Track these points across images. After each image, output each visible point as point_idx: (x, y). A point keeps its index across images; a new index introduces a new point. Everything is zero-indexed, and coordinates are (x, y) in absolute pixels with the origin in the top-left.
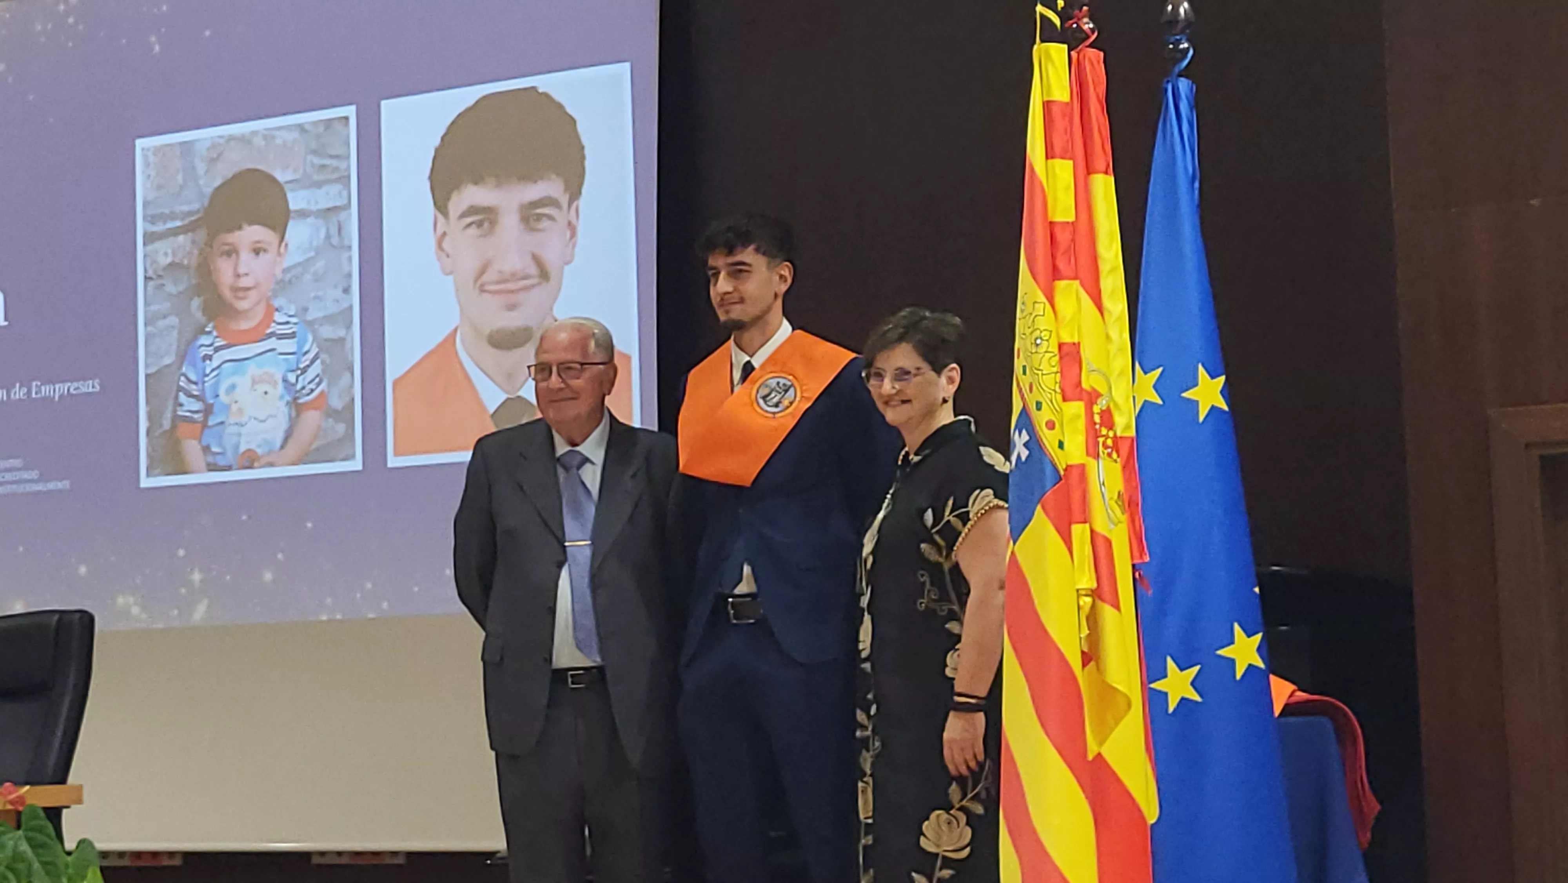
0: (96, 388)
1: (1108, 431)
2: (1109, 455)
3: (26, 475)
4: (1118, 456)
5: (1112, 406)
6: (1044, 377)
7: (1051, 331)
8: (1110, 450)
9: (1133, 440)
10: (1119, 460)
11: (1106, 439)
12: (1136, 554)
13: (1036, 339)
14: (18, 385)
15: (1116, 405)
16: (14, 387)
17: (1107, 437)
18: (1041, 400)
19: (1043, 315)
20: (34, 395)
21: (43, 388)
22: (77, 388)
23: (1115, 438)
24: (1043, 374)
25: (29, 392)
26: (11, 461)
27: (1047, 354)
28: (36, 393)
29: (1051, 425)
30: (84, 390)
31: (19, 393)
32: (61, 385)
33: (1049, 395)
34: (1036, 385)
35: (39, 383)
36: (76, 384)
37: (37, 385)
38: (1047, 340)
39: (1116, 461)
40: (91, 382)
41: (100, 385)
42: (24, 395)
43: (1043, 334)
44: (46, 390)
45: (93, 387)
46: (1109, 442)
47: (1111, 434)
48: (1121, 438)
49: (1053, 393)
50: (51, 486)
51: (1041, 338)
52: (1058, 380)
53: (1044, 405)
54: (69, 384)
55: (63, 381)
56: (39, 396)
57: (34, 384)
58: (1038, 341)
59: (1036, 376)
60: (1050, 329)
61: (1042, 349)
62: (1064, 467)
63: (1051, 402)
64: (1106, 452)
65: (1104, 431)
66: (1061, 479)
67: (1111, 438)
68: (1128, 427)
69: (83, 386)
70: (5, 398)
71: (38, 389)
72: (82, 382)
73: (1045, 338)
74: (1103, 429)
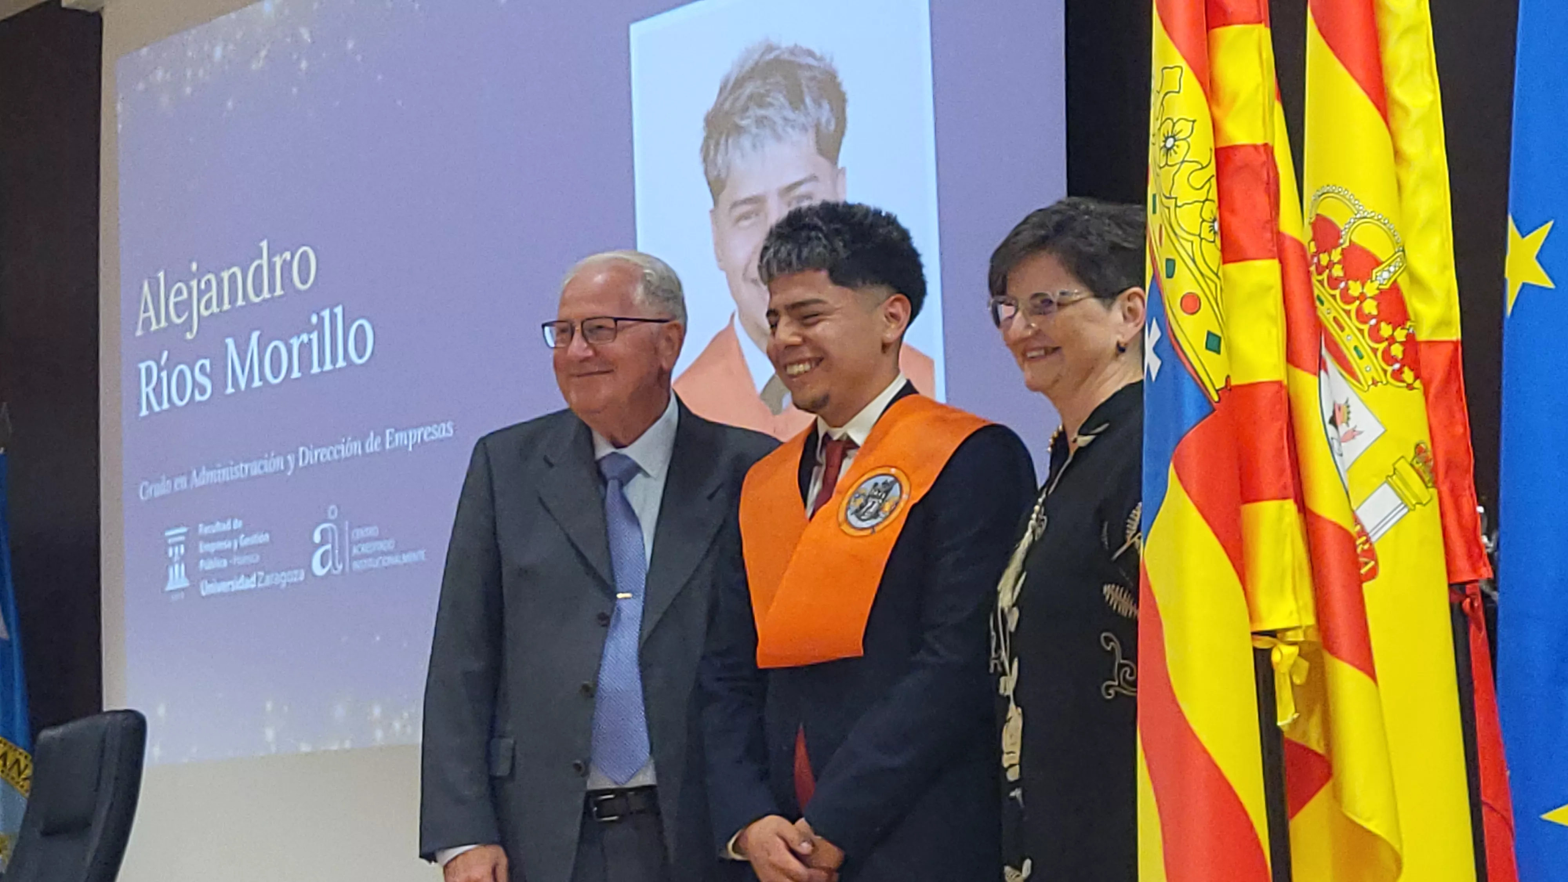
0: (449, 432)
1: (1394, 330)
2: (1397, 375)
3: (381, 546)
4: (1417, 377)
5: (1403, 283)
6: (1178, 209)
7: (1194, 121)
8: (1397, 366)
9: (1456, 349)
10: (1418, 384)
11: (1390, 345)
12: (1462, 563)
13: (1167, 138)
14: (372, 434)
15: (1415, 280)
16: (369, 435)
17: (1392, 340)
18: (1173, 256)
19: (1178, 92)
20: (388, 446)
21: (397, 436)
22: (430, 434)
23: (1411, 342)
24: (1176, 206)
25: (383, 443)
26: (367, 529)
27: (1185, 164)
28: (390, 444)
29: (1191, 304)
30: (438, 435)
31: (373, 445)
32: (415, 431)
33: (1188, 246)
34: (1166, 228)
35: (393, 430)
36: (429, 429)
37: (390, 433)
38: (1184, 139)
39: (1410, 387)
40: (443, 425)
41: (454, 427)
42: (378, 446)
43: (1177, 128)
44: (400, 437)
45: (447, 430)
46: (1397, 351)
47: (1401, 335)
48: (1429, 343)
49: (1197, 240)
50: (407, 558)
51: (1173, 137)
52: (1207, 215)
53: (1179, 266)
54: (422, 429)
55: (417, 427)
56: (393, 446)
57: (388, 432)
58: (1170, 143)
59: (1167, 211)
60: (1192, 119)
61: (1175, 158)
62: (1220, 384)
63: (1194, 261)
64: (1390, 369)
65: (1386, 330)
66: (1214, 410)
67: (1402, 343)
68: (1443, 323)
69: (437, 430)
70: (360, 452)
71: (391, 438)
72: (435, 426)
73: (1181, 136)
74: (1383, 325)
